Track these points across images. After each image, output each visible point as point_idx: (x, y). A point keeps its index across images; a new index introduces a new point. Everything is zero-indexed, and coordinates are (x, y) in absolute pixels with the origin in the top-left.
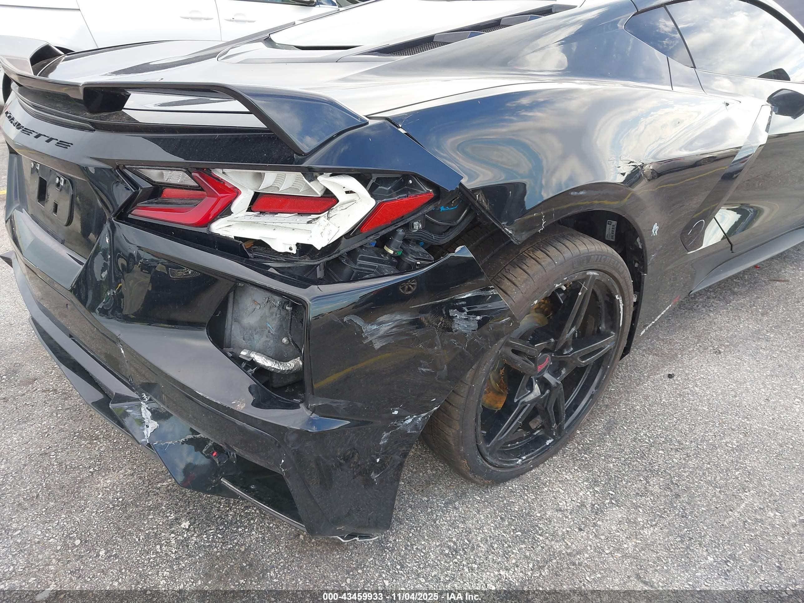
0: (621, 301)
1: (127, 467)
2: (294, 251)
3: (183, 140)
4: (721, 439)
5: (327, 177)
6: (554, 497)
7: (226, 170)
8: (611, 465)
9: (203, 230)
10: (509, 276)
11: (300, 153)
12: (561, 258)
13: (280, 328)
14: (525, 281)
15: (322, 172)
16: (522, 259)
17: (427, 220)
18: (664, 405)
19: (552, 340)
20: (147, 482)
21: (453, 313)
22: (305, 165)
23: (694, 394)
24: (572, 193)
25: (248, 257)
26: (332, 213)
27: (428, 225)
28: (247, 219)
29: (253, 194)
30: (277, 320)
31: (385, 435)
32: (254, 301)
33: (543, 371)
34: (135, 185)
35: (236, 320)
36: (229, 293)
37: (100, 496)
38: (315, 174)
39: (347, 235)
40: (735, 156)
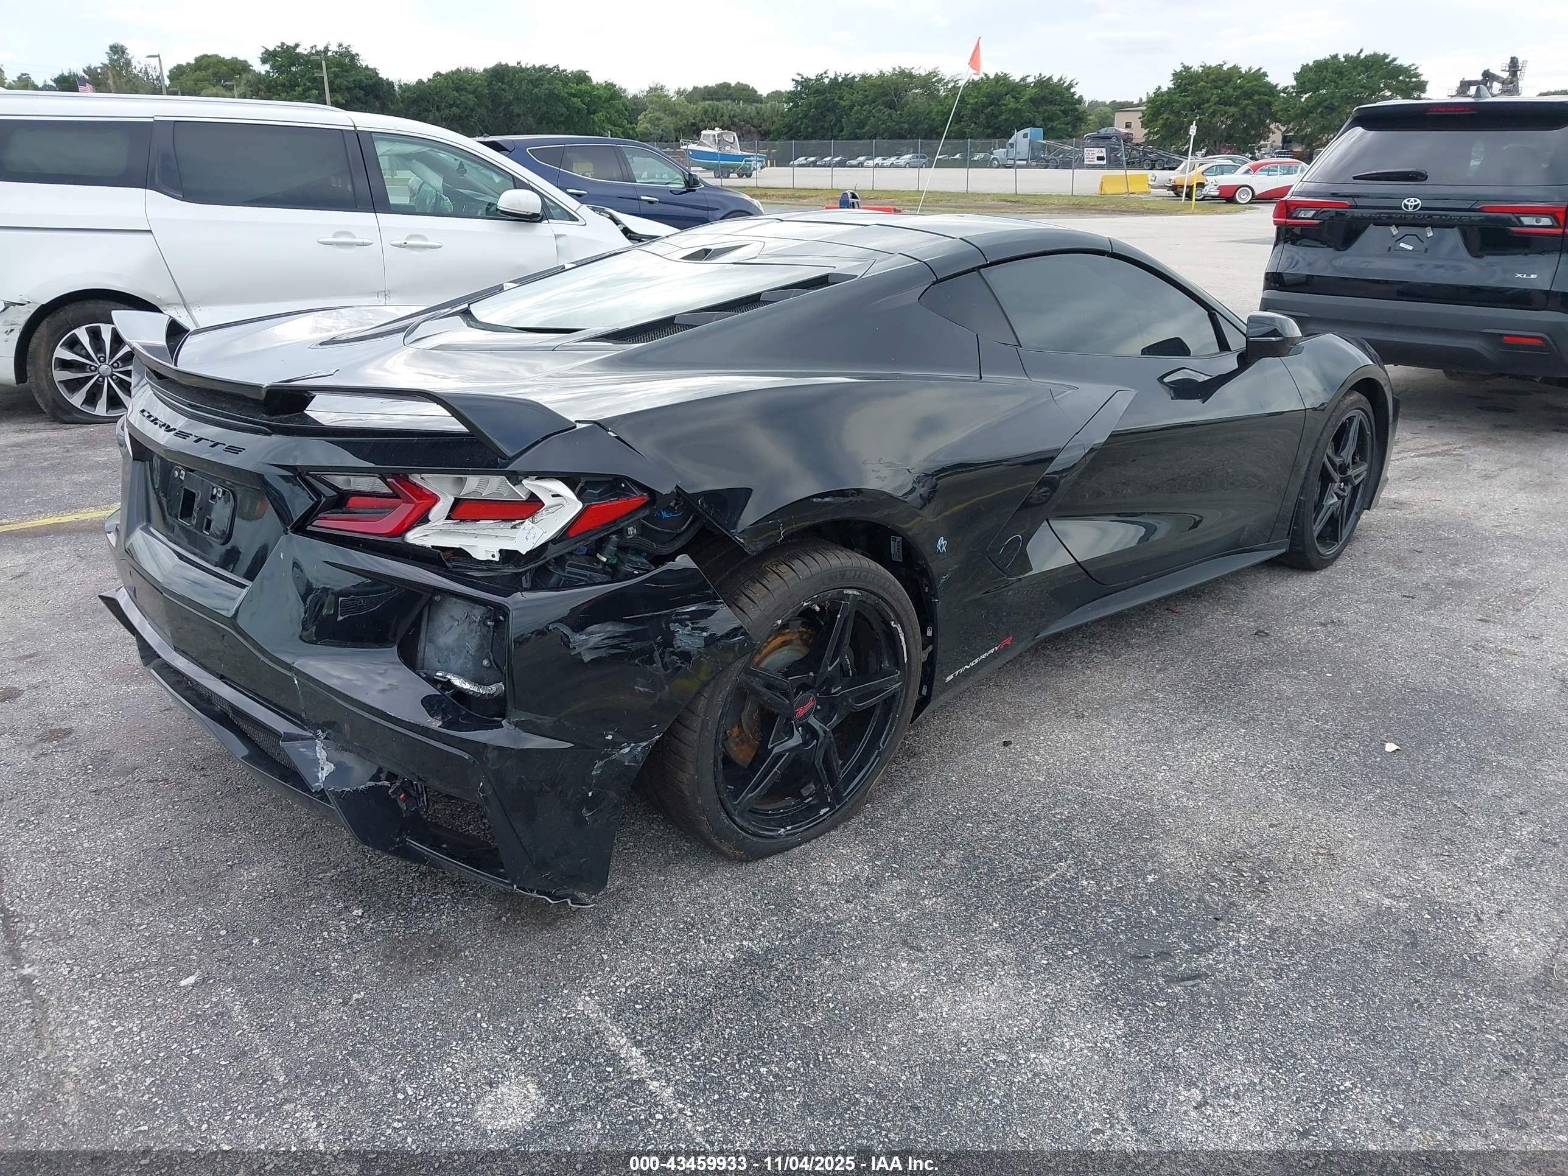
0: (899, 629)
1: (277, 859)
2: (497, 559)
3: (376, 444)
4: (1049, 810)
5: (532, 480)
6: (822, 871)
7: (424, 476)
8: (902, 839)
9: (397, 540)
10: (748, 592)
11: (504, 456)
12: (807, 573)
13: (481, 647)
14: (765, 596)
15: (527, 475)
16: (763, 574)
17: (643, 525)
18: (989, 776)
19: (811, 674)
20: (305, 874)
21: (674, 627)
22: (509, 468)
23: (1031, 762)
24: (814, 500)
25: (446, 567)
26: (537, 517)
27: (643, 531)
28: (445, 527)
29: (453, 499)
30: (477, 637)
31: (599, 764)
32: (452, 617)
33: (806, 716)
34: (318, 494)
35: (431, 641)
36: (424, 607)
37: (245, 888)
38: (520, 477)
39: (553, 541)
40: (1052, 459)
